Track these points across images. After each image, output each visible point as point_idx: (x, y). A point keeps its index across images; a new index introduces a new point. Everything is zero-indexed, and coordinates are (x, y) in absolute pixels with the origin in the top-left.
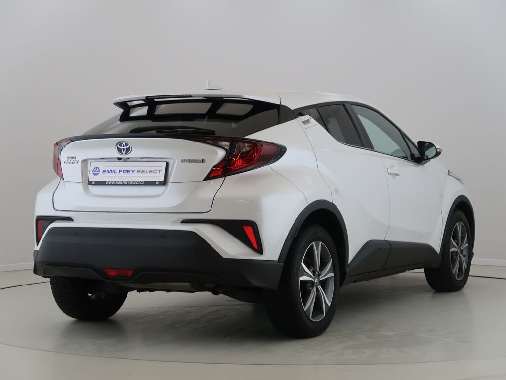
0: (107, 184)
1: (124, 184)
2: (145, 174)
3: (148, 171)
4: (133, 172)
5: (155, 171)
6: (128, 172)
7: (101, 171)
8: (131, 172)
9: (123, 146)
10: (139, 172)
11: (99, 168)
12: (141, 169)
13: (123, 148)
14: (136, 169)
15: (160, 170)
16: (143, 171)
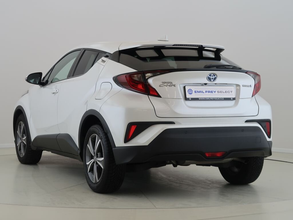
0: (200, 100)
1: (211, 100)
2: (223, 94)
3: (224, 92)
4: (215, 92)
5: (229, 92)
6: (212, 92)
7: (194, 92)
8: (214, 92)
9: (212, 76)
10: (218, 92)
11: (191, 90)
12: (220, 90)
13: (212, 77)
14: (217, 90)
15: (231, 91)
16: (221, 92)
